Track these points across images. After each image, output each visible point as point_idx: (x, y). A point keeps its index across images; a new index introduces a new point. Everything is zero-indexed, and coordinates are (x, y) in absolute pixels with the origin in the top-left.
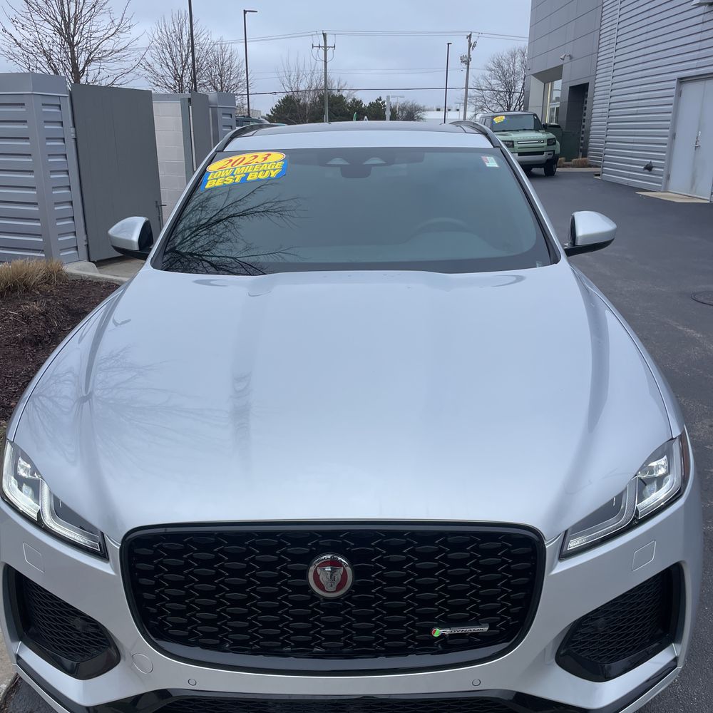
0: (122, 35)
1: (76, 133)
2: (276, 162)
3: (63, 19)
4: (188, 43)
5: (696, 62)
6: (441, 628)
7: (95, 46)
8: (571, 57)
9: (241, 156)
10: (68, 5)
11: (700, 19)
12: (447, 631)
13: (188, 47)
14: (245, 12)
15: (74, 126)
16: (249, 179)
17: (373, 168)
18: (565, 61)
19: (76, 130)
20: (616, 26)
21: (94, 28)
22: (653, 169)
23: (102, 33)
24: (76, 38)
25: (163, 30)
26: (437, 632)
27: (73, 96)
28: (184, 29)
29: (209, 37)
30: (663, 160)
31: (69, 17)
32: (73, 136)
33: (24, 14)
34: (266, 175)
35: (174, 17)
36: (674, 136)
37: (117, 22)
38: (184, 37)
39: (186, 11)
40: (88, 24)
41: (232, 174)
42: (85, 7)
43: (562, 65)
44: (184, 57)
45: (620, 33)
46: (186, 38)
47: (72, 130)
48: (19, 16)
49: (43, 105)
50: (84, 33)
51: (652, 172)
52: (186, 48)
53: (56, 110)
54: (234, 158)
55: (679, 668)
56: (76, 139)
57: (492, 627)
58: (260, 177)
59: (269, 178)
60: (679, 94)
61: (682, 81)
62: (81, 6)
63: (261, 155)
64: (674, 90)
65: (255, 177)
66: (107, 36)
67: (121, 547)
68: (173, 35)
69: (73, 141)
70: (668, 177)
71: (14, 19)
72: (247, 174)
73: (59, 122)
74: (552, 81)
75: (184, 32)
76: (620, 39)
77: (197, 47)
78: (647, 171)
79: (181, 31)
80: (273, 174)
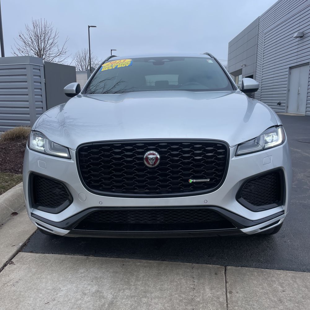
0: (62, 56)
1: (45, 81)
2: (128, 62)
3: (39, 49)
4: (88, 61)
5: (296, 60)
6: (192, 179)
7: (51, 60)
8: (245, 65)
9: (115, 61)
10: (41, 44)
11: (297, 43)
12: (195, 181)
13: (88, 63)
14: (111, 50)
15: (45, 78)
16: (118, 67)
17: (165, 62)
18: (243, 67)
19: (45, 80)
20: (263, 52)
21: (51, 53)
22: (281, 104)
23: (55, 55)
24: (44, 57)
25: (78, 56)
26: (191, 181)
27: (45, 67)
28: (87, 56)
29: (97, 59)
30: (285, 100)
31: (41, 48)
32: (44, 82)
33: (23, 47)
34: (124, 66)
35: (83, 51)
36: (289, 90)
37: (60, 50)
38: (86, 59)
39: (88, 49)
40: (49, 51)
41: (112, 66)
42: (48, 44)
43: (242, 69)
44: (86, 67)
45: (264, 54)
46: (87, 59)
47: (44, 80)
48: (21, 48)
49: (33, 69)
50: (47, 54)
51: (281, 106)
52: (87, 63)
53: (38, 71)
54: (112, 62)
55: (285, 214)
56: (45, 83)
57: (211, 180)
58: (122, 66)
59: (126, 66)
60: (290, 73)
61: (291, 68)
62: (46, 44)
63: (122, 61)
64: (288, 72)
65: (120, 66)
66: (56, 56)
67: (76, 152)
68: (82, 58)
69: (44, 84)
70: (288, 107)
71: (19, 49)
72: (117, 66)
73: (39, 76)
74: (238, 76)
75: (87, 57)
76: (264, 57)
77: (92, 63)
78: (278, 105)
79: (86, 57)
80: (127, 65)
